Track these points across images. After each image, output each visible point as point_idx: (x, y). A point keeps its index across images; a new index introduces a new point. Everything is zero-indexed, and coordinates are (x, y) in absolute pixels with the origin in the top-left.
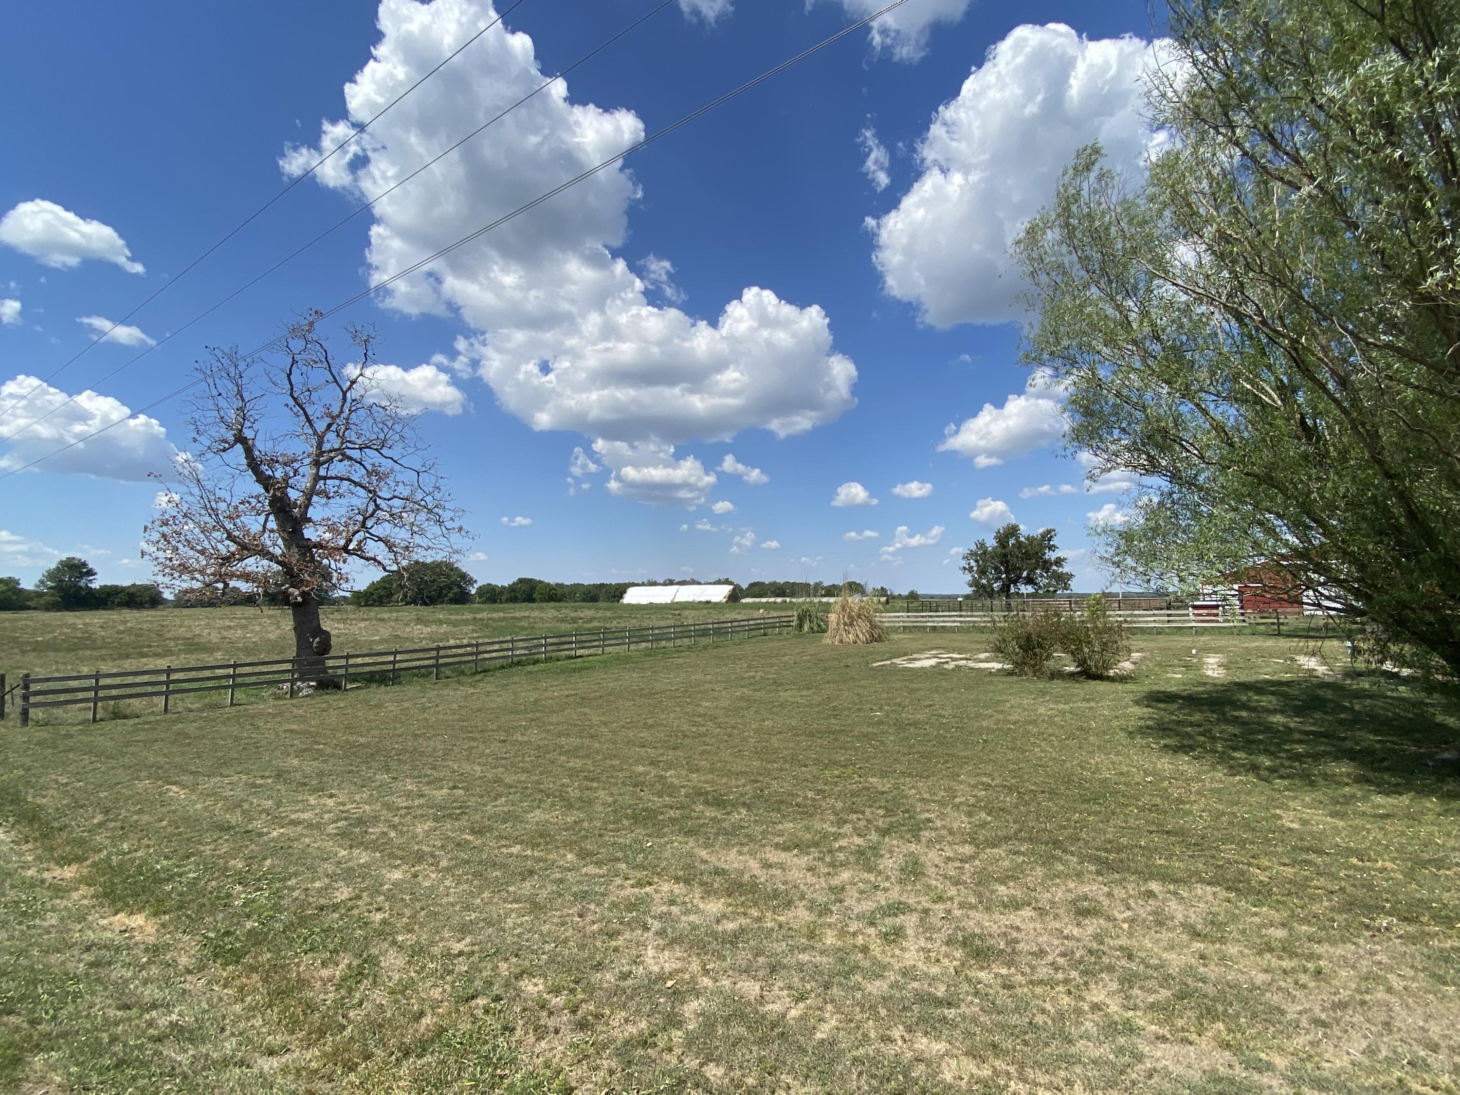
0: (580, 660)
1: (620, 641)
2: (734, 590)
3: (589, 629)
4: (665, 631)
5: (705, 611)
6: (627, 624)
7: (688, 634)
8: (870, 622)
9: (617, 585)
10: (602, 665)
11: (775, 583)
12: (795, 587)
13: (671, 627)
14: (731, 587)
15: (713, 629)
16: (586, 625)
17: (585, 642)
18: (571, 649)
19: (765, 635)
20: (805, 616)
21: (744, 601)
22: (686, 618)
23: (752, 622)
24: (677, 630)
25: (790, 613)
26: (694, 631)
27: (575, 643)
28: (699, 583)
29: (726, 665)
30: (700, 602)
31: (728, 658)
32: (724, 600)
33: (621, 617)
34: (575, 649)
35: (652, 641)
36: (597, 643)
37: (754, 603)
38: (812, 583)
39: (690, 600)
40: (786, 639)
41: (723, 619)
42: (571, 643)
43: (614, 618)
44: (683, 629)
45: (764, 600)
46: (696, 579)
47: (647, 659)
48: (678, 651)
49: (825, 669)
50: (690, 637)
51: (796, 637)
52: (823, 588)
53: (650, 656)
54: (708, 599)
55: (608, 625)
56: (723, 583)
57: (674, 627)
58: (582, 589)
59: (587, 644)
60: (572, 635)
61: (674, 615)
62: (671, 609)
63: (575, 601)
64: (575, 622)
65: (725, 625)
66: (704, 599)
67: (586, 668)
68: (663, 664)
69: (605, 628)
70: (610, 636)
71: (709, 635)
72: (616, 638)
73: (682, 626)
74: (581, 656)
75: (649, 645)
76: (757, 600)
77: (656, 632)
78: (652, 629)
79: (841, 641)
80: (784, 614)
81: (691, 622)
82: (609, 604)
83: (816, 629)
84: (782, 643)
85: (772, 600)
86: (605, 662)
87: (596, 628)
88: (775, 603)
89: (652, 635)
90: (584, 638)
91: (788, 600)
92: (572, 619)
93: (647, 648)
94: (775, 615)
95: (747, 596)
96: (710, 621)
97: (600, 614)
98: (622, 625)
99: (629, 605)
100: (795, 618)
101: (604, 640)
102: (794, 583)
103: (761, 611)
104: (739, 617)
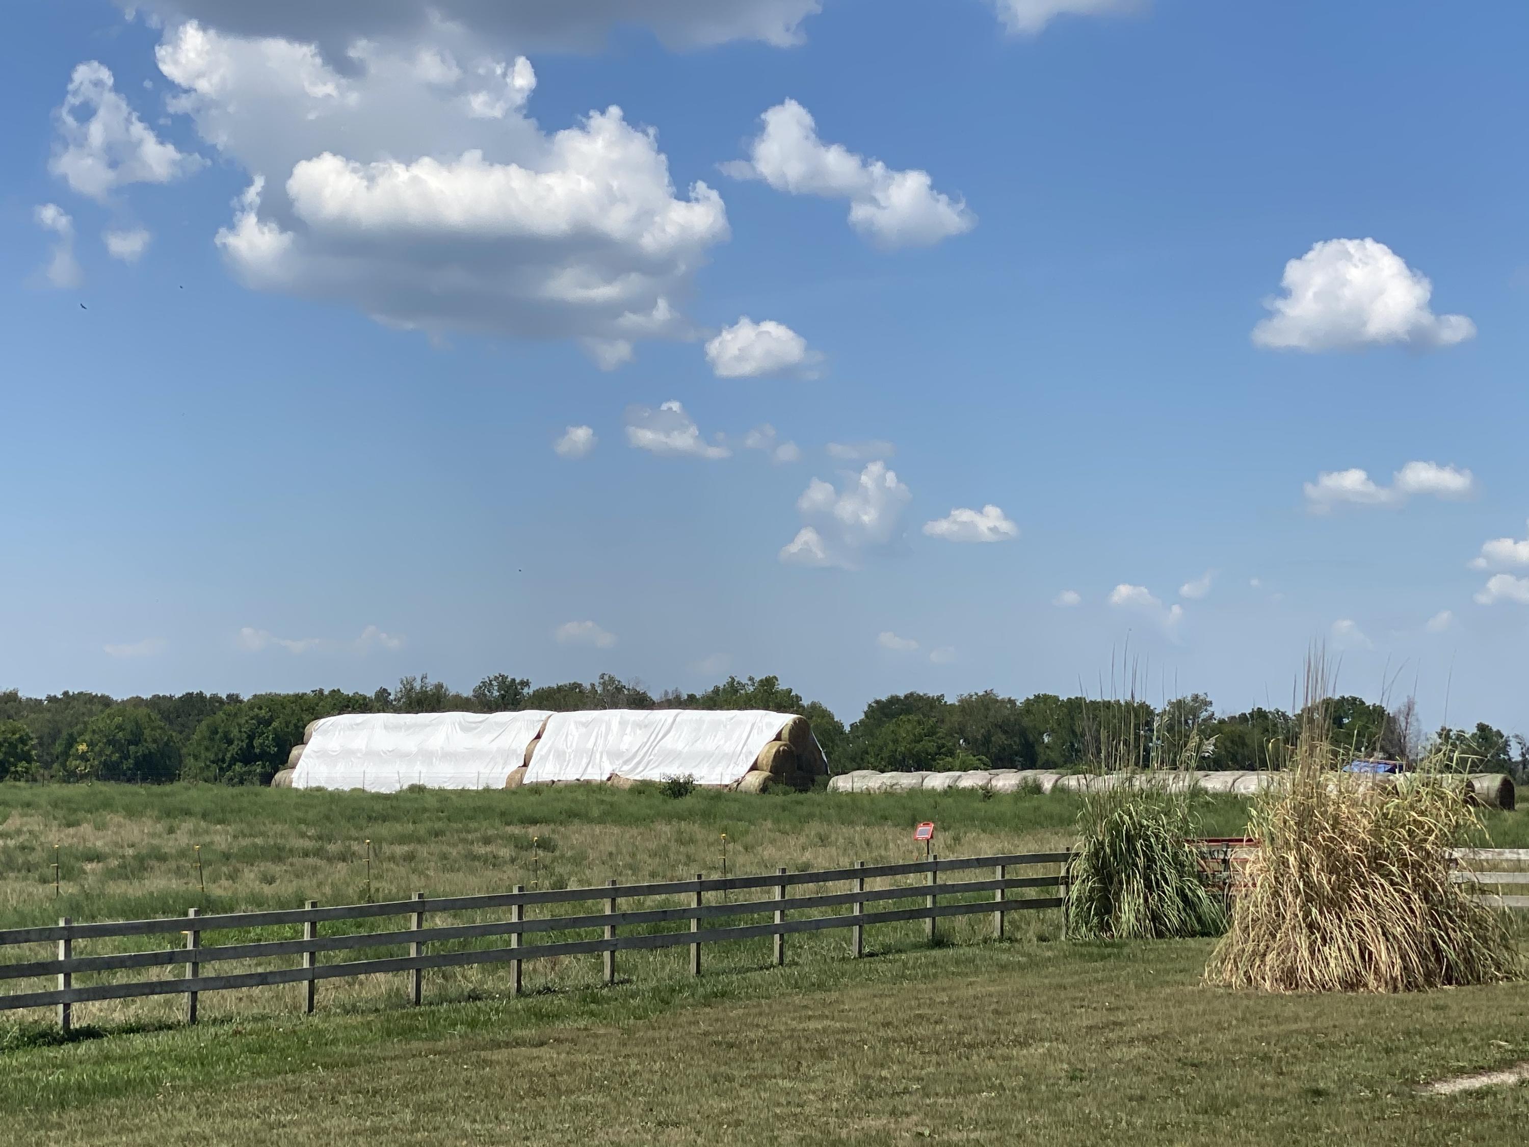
0: (87, 1048)
1: (273, 965)
2: (798, 732)
3: (129, 908)
4: (479, 918)
5: (665, 829)
6: (307, 884)
7: (586, 934)
8: (1427, 890)
9: (259, 701)
10: (189, 1074)
11: (987, 702)
12: (1083, 724)
13: (508, 900)
14: (784, 720)
15: (702, 913)
16: (118, 889)
17: (111, 965)
18: (49, 999)
19: (939, 942)
20: (1126, 859)
21: (843, 783)
22: (579, 860)
23: (878, 884)
24: (534, 913)
25: (1056, 844)
26: (614, 921)
27: (67, 969)
28: (640, 702)
29: (757, 1079)
30: (643, 788)
31: (770, 1047)
32: (754, 780)
33: (278, 854)
34: (67, 999)
35: (418, 966)
36: (167, 973)
37: (889, 794)
38: (1158, 705)
39: (597, 774)
40: (1034, 964)
41: (745, 866)
42: (47, 969)
43: (250, 857)
44: (564, 910)
45: (937, 781)
46: (626, 679)
47: (396, 1046)
48: (540, 1016)
49: (1213, 1108)
50: (593, 948)
51: (1080, 952)
52: (1209, 729)
53: (408, 1032)
54: (677, 771)
55: (219, 890)
56: (748, 703)
57: (522, 900)
58: (100, 721)
59: (121, 978)
60: (50, 935)
61: (521, 845)
62: (506, 817)
63: (71, 777)
64: (67, 873)
65: (757, 895)
66: (657, 774)
67: (114, 1089)
68: (467, 1071)
69: (206, 903)
70: (230, 939)
71: (680, 940)
72: (258, 951)
73: (559, 895)
74: (90, 1033)
75: (406, 982)
76: (906, 780)
77: (440, 921)
78: (422, 908)
79: (1289, 977)
80: (1027, 846)
81: (599, 879)
82: (224, 791)
83: (1173, 917)
84: (1013, 982)
85: (971, 780)
86: (202, 1060)
87: (163, 903)
88: (988, 794)
89: (421, 938)
90: (106, 948)
91: (1047, 780)
92: (55, 856)
93: (396, 1000)
94: (988, 848)
95: (859, 762)
96: (689, 874)
97: (182, 838)
98: (285, 888)
99: (316, 796)
100: (1080, 867)
101: (197, 958)
102: (1075, 706)
103: (924, 831)
104: (821, 861)
